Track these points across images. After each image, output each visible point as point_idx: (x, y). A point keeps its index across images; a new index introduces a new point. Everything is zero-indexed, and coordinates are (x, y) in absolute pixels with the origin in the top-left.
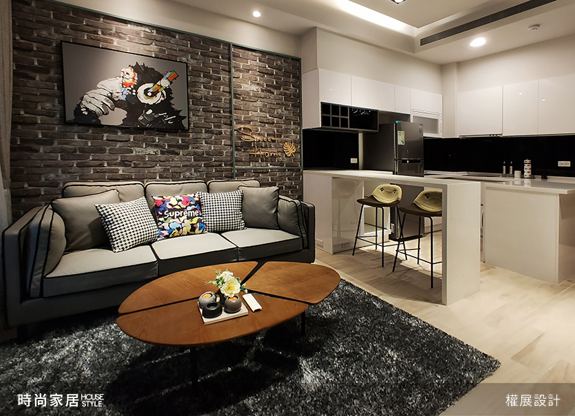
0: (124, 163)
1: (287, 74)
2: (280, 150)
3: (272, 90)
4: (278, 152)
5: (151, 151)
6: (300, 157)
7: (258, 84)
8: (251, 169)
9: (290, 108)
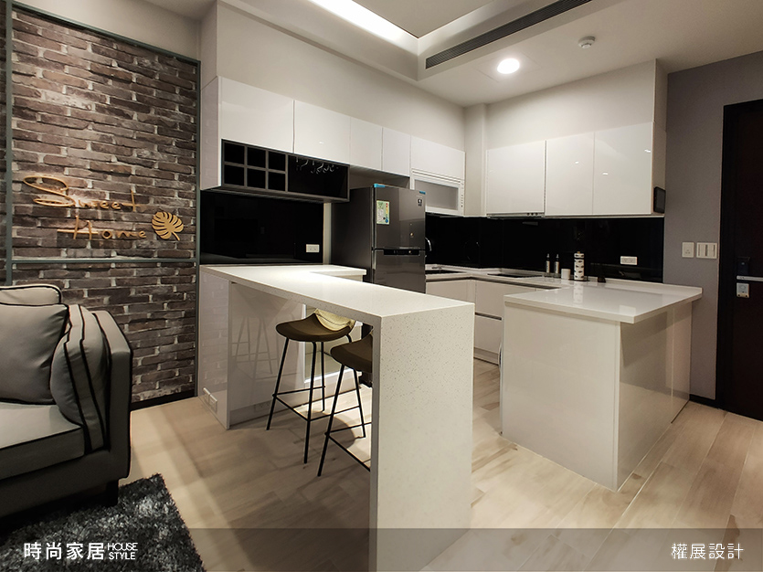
1: (165, 85)
2: (142, 225)
3: (127, 111)
4: (138, 230)
6: (194, 240)
7: (88, 95)
8: (61, 263)
9: (171, 150)
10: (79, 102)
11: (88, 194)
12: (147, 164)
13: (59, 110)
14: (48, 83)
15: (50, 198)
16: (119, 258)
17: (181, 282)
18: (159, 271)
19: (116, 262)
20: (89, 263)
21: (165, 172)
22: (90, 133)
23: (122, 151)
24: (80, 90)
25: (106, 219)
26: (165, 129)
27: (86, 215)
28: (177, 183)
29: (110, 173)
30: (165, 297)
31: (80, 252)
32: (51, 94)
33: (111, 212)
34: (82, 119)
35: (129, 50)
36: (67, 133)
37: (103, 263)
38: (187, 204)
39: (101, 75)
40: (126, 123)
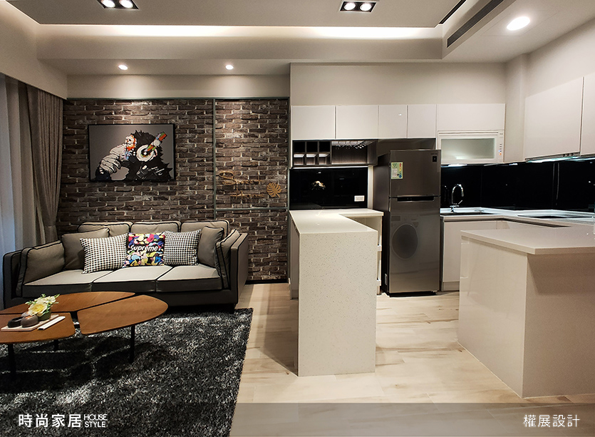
0: (127, 208)
1: (273, 116)
2: (263, 191)
3: (256, 134)
4: (261, 193)
5: (147, 198)
6: (287, 197)
7: (241, 131)
8: (232, 210)
9: (275, 150)
10: (237, 135)
11: (241, 178)
12: (264, 159)
13: (230, 141)
14: (227, 130)
15: (228, 181)
16: (253, 208)
17: (280, 220)
18: (270, 214)
19: (252, 210)
20: (241, 210)
21: (273, 162)
22: (242, 149)
23: (254, 155)
24: (237, 130)
25: (248, 189)
26: (273, 139)
27: (240, 187)
28: (278, 167)
29: (249, 166)
30: (273, 228)
31: (238, 206)
32: (228, 134)
33: (250, 186)
34: (239, 142)
35: (257, 103)
36: (233, 150)
37: (247, 210)
38: (283, 178)
39: (245, 119)
40: (256, 140)
